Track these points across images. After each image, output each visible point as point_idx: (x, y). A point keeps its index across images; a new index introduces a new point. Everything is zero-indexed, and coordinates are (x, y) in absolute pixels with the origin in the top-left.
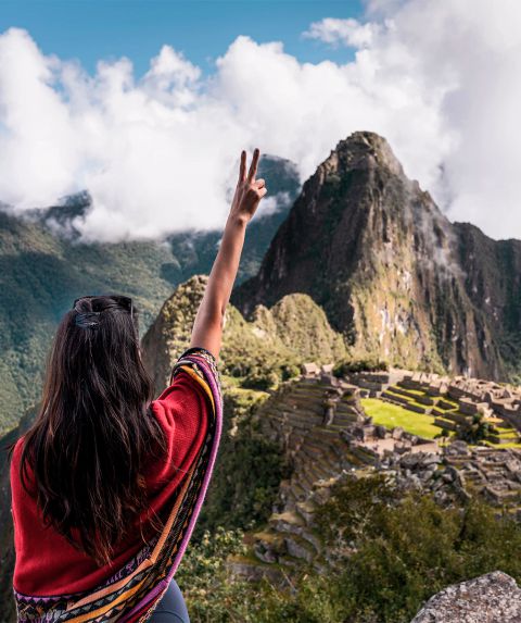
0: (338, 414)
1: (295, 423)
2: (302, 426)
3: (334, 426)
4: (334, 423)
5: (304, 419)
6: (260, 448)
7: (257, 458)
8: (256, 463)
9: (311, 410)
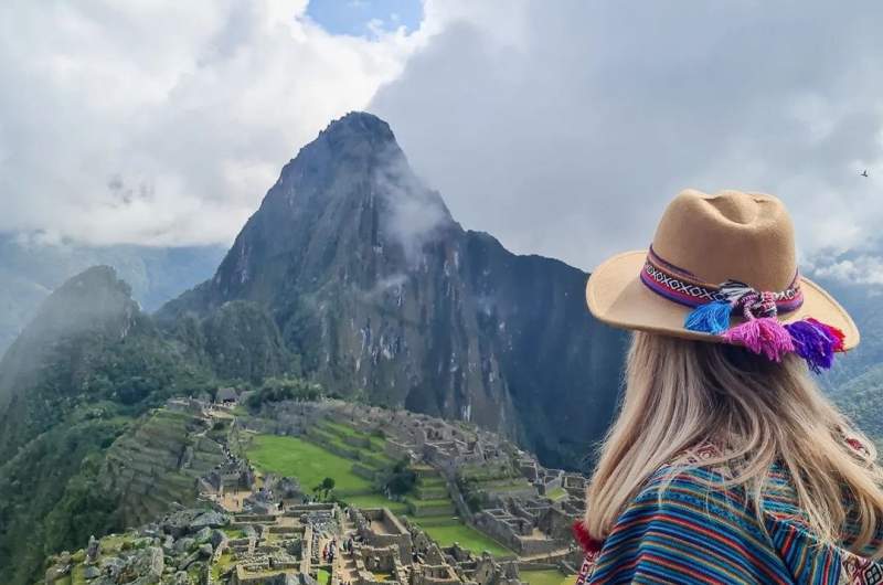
0: (198, 455)
1: (139, 467)
2: (148, 469)
3: (189, 471)
4: (191, 467)
5: (153, 460)
6: (85, 502)
7: (78, 517)
8: (75, 524)
9: (167, 448)
